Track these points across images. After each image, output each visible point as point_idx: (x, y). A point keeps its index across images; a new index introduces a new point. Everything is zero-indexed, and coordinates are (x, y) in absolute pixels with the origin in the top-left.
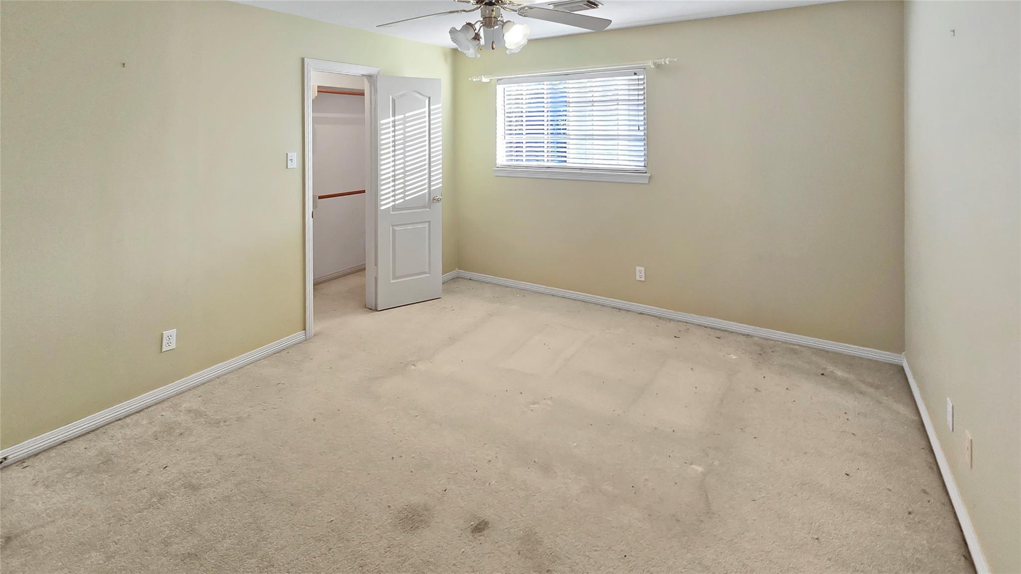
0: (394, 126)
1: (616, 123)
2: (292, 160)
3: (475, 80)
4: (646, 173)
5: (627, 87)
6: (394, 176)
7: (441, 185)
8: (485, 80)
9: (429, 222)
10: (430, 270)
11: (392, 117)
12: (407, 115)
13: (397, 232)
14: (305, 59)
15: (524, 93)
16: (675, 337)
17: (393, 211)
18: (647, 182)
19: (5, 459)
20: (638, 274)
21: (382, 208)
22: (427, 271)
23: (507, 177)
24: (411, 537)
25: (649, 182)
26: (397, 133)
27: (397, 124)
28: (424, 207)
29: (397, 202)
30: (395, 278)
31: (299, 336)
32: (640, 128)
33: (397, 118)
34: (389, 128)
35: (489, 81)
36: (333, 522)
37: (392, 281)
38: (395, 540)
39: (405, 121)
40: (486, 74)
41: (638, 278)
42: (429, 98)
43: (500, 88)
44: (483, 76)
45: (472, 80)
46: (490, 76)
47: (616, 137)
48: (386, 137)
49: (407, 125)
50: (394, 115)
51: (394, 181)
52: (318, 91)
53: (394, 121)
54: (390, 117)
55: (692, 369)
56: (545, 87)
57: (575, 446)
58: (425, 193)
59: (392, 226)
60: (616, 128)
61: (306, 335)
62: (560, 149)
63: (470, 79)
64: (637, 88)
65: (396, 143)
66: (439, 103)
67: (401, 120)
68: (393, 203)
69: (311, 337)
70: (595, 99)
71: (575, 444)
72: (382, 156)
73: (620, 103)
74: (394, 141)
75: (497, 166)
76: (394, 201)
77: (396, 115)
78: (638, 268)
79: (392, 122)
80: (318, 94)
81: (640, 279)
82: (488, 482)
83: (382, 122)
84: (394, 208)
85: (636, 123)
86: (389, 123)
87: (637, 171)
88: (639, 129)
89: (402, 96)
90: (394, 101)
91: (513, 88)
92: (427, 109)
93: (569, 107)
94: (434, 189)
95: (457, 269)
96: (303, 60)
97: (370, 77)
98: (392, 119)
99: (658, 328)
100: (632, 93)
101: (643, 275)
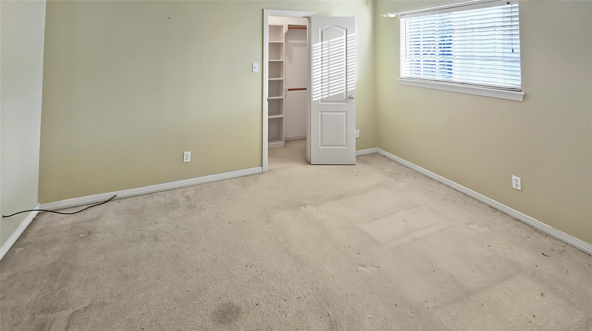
0: (322, 48)
1: (493, 46)
2: (255, 67)
3: (385, 16)
4: (520, 91)
5: (501, 15)
6: (322, 80)
7: (355, 88)
8: (391, 15)
9: (346, 112)
10: (347, 144)
11: (321, 42)
12: (331, 41)
13: (323, 115)
14: (264, 10)
15: (421, 23)
16: (543, 254)
17: (321, 102)
18: (522, 100)
19: (115, 196)
20: (514, 183)
21: (314, 100)
22: (345, 144)
23: (407, 86)
24: (215, 327)
25: (523, 100)
26: (324, 52)
27: (324, 47)
28: (343, 102)
29: (324, 97)
30: (322, 145)
31: (258, 169)
32: (514, 50)
33: (324, 43)
34: (319, 49)
35: (395, 16)
36: (189, 292)
37: (320, 147)
38: (206, 323)
39: (329, 45)
40: (391, 12)
41: (514, 186)
42: (346, 30)
43: (402, 21)
44: (389, 13)
45: (383, 16)
46: (396, 12)
47: (494, 58)
48: (316, 55)
49: (331, 47)
50: (322, 41)
51: (322, 83)
52: (288, 28)
53: (322, 45)
54: (319, 43)
55: (542, 294)
56: (437, 19)
57: (369, 318)
58: (343, 92)
59: (321, 112)
60: (493, 50)
61: (262, 170)
62: (449, 67)
63: (382, 16)
64: (510, 15)
65: (323, 59)
66: (354, 33)
67: (327, 44)
68: (321, 97)
69: (266, 171)
70: (474, 26)
71: (370, 316)
72: (314, 67)
73: (496, 30)
74: (322, 58)
75: (401, 77)
76: (322, 96)
77: (323, 41)
78: (514, 177)
79: (321, 46)
80: (288, 29)
81: (516, 188)
82: (286, 313)
83: (314, 45)
84: (322, 100)
85: (510, 46)
86: (319, 46)
87: (513, 89)
88: (513, 52)
89: (327, 29)
90: (322, 32)
91: (414, 20)
92: (344, 37)
93: (453, 33)
94: (349, 91)
95: (376, 147)
96: (263, 10)
97: (309, 18)
98: (320, 43)
99: (528, 239)
100: (506, 20)
101: (519, 183)
